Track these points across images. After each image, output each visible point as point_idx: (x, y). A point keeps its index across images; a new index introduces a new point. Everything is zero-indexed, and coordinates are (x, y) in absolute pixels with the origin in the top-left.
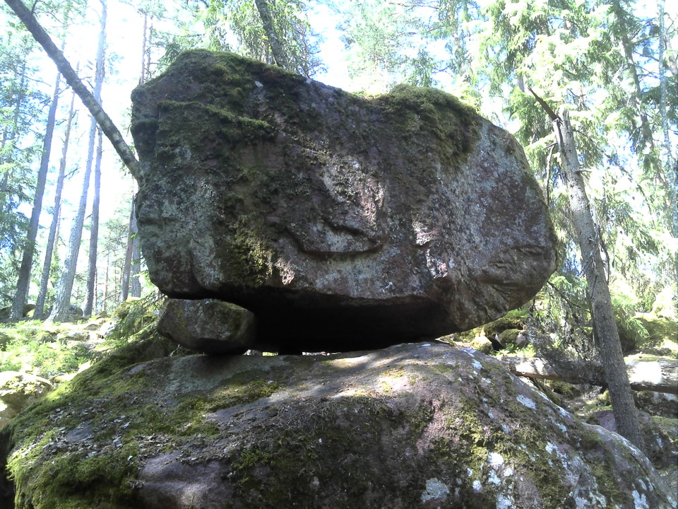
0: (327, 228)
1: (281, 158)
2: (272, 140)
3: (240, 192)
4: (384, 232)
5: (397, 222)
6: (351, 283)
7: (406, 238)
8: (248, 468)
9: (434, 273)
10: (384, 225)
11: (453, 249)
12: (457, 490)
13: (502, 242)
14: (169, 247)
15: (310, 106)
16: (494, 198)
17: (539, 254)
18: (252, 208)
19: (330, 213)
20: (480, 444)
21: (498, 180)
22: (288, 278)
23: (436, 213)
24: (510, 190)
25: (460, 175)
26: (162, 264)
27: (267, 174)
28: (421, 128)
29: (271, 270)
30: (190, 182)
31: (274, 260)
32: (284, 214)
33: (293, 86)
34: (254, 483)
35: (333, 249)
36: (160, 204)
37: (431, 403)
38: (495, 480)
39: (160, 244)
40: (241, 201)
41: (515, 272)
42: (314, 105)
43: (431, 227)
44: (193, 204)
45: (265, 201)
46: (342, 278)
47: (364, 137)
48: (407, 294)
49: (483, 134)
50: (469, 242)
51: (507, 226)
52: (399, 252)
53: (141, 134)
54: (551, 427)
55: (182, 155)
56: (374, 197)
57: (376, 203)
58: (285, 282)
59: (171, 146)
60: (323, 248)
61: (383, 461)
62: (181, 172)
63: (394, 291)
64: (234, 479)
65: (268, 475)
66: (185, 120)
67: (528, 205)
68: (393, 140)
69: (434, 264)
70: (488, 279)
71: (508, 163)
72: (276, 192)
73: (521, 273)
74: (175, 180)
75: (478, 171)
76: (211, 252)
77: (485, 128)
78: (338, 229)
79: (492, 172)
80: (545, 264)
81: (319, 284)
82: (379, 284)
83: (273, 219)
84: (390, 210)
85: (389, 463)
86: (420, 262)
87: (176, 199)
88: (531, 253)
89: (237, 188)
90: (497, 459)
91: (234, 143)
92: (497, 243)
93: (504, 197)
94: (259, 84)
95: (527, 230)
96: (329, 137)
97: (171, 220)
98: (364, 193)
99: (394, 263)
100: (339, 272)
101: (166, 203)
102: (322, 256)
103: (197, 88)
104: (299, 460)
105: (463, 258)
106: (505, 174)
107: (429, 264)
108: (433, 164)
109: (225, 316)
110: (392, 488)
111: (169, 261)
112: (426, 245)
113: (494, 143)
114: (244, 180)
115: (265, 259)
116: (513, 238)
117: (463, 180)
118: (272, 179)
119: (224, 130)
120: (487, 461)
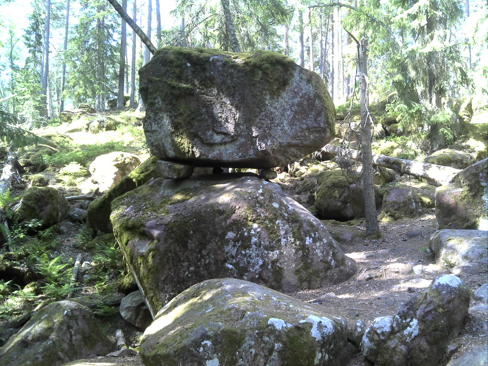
0: (214, 133)
1: (196, 103)
2: (193, 95)
3: (180, 120)
4: (238, 132)
5: (245, 127)
6: (224, 154)
7: (248, 134)
8: (172, 228)
9: (259, 148)
10: (238, 129)
11: (271, 136)
12: (239, 235)
13: (300, 127)
14: (156, 141)
15: (210, 74)
16: (298, 106)
17: (320, 131)
18: (184, 126)
19: (215, 127)
20: (250, 221)
21: (301, 97)
22: (197, 155)
23: (263, 121)
24: (307, 101)
25: (280, 98)
26: (154, 147)
27: (190, 111)
28: (261, 79)
29: (191, 152)
30: (161, 115)
31: (192, 148)
32: (196, 128)
33: (203, 65)
34: (173, 232)
35: (216, 142)
36: (151, 124)
37: (235, 207)
38: (253, 232)
39: (152, 140)
40: (180, 123)
41: (306, 140)
42: (212, 73)
43: (260, 128)
44: (162, 125)
45: (189, 123)
46: (220, 152)
47: (234, 87)
48: (247, 158)
49: (296, 74)
50: (282, 130)
51: (304, 119)
52: (244, 140)
53: (143, 92)
54: (281, 215)
55: (158, 102)
56: (235, 117)
57: (235, 120)
58: (196, 156)
59: (154, 99)
60: (212, 141)
61: (214, 226)
62: (158, 111)
63: (241, 157)
64: (168, 230)
65: (177, 230)
66: (158, 87)
67: (316, 108)
68: (247, 86)
69: (260, 144)
70: (290, 145)
71: (308, 88)
72: (193, 119)
73: (309, 140)
74: (156, 114)
75: (291, 94)
76: (170, 144)
77: (298, 70)
78: (218, 133)
79: (298, 94)
80: (323, 135)
81: (210, 156)
82: (235, 154)
83: (192, 131)
84: (242, 122)
85: (216, 227)
86: (254, 144)
87: (156, 123)
88: (316, 131)
89: (179, 117)
90: (255, 226)
91: (177, 98)
92: (298, 128)
93: (304, 105)
94: (189, 65)
95: (315, 120)
96: (217, 90)
97: (155, 131)
98: (230, 116)
99: (242, 145)
100: (219, 150)
101: (153, 124)
102: (212, 145)
103: (163, 69)
104: (187, 225)
105: (276, 139)
106: (305, 94)
107: (257, 145)
108: (265, 97)
109: (175, 170)
110: (216, 234)
111: (156, 146)
112: (257, 137)
113: (301, 78)
114: (181, 114)
115: (189, 148)
116: (306, 125)
117: (282, 101)
118: (192, 113)
119: (173, 91)
120: (252, 226)
